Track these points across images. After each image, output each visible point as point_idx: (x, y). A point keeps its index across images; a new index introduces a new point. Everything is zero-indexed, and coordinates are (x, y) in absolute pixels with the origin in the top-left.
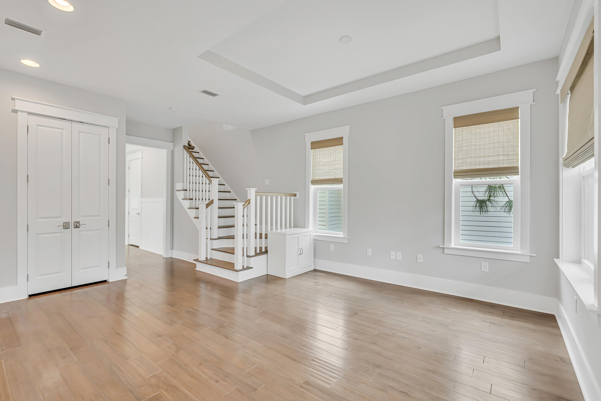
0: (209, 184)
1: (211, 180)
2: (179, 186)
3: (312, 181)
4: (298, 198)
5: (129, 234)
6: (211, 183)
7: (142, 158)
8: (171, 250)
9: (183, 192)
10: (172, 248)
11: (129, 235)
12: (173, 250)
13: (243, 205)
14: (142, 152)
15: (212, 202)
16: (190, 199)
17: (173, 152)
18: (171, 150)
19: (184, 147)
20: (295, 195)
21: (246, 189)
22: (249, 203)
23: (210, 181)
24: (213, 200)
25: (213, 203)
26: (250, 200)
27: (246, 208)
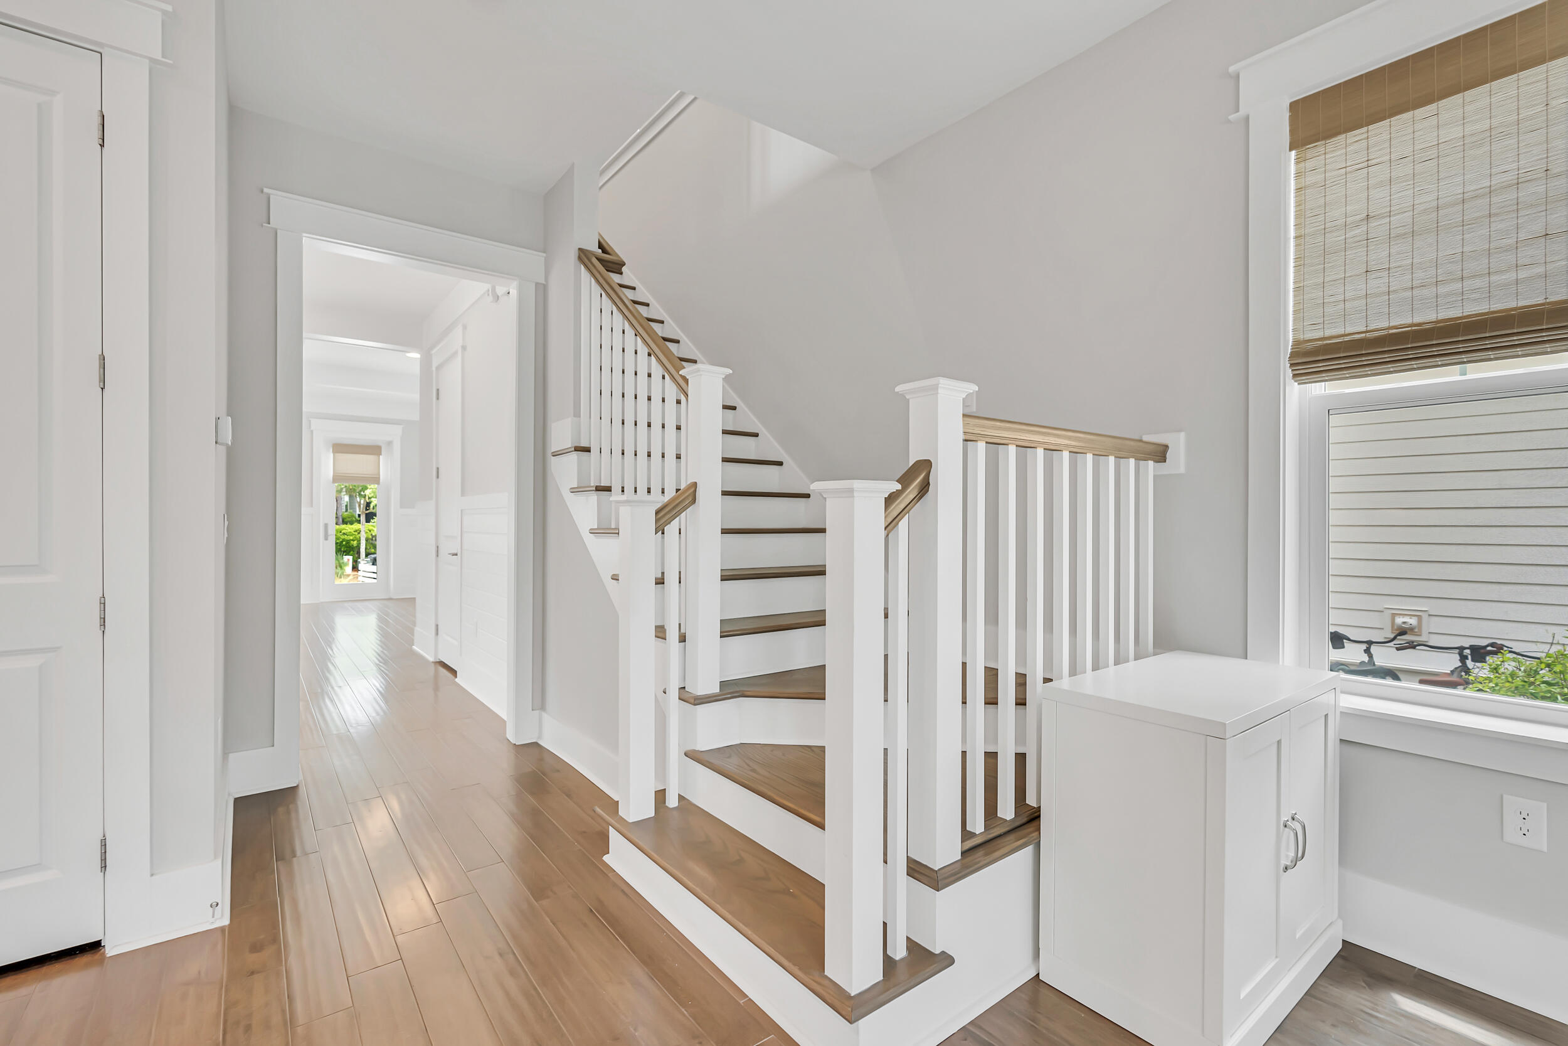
0: (679, 402)
1: (686, 381)
2: (561, 435)
3: (1293, 355)
4: (1182, 470)
5: (437, 626)
6: (686, 395)
7: (464, 348)
8: (537, 712)
9: (574, 456)
10: (540, 703)
11: (439, 627)
12: (545, 716)
13: (890, 500)
14: (465, 327)
15: (687, 497)
16: (599, 489)
17: (542, 290)
18: (537, 284)
19: (580, 258)
20: (1160, 454)
21: (897, 389)
22: (925, 488)
23: (682, 385)
24: (696, 483)
25: (694, 501)
26: (925, 465)
27: (903, 524)
